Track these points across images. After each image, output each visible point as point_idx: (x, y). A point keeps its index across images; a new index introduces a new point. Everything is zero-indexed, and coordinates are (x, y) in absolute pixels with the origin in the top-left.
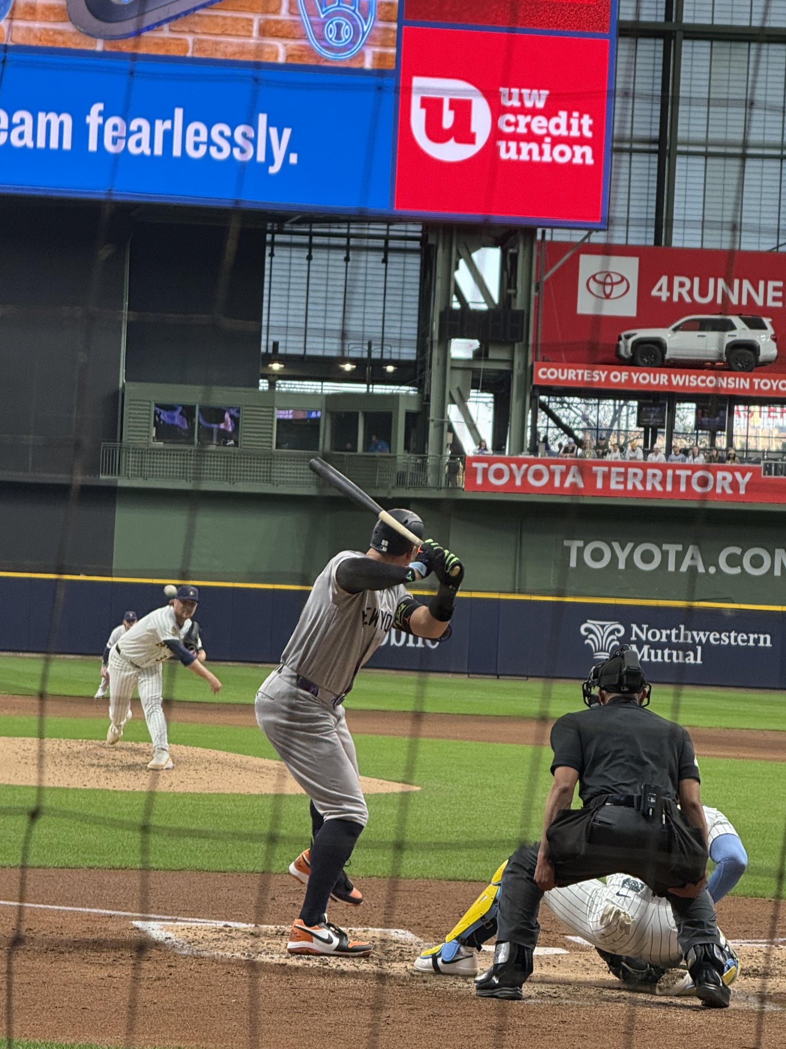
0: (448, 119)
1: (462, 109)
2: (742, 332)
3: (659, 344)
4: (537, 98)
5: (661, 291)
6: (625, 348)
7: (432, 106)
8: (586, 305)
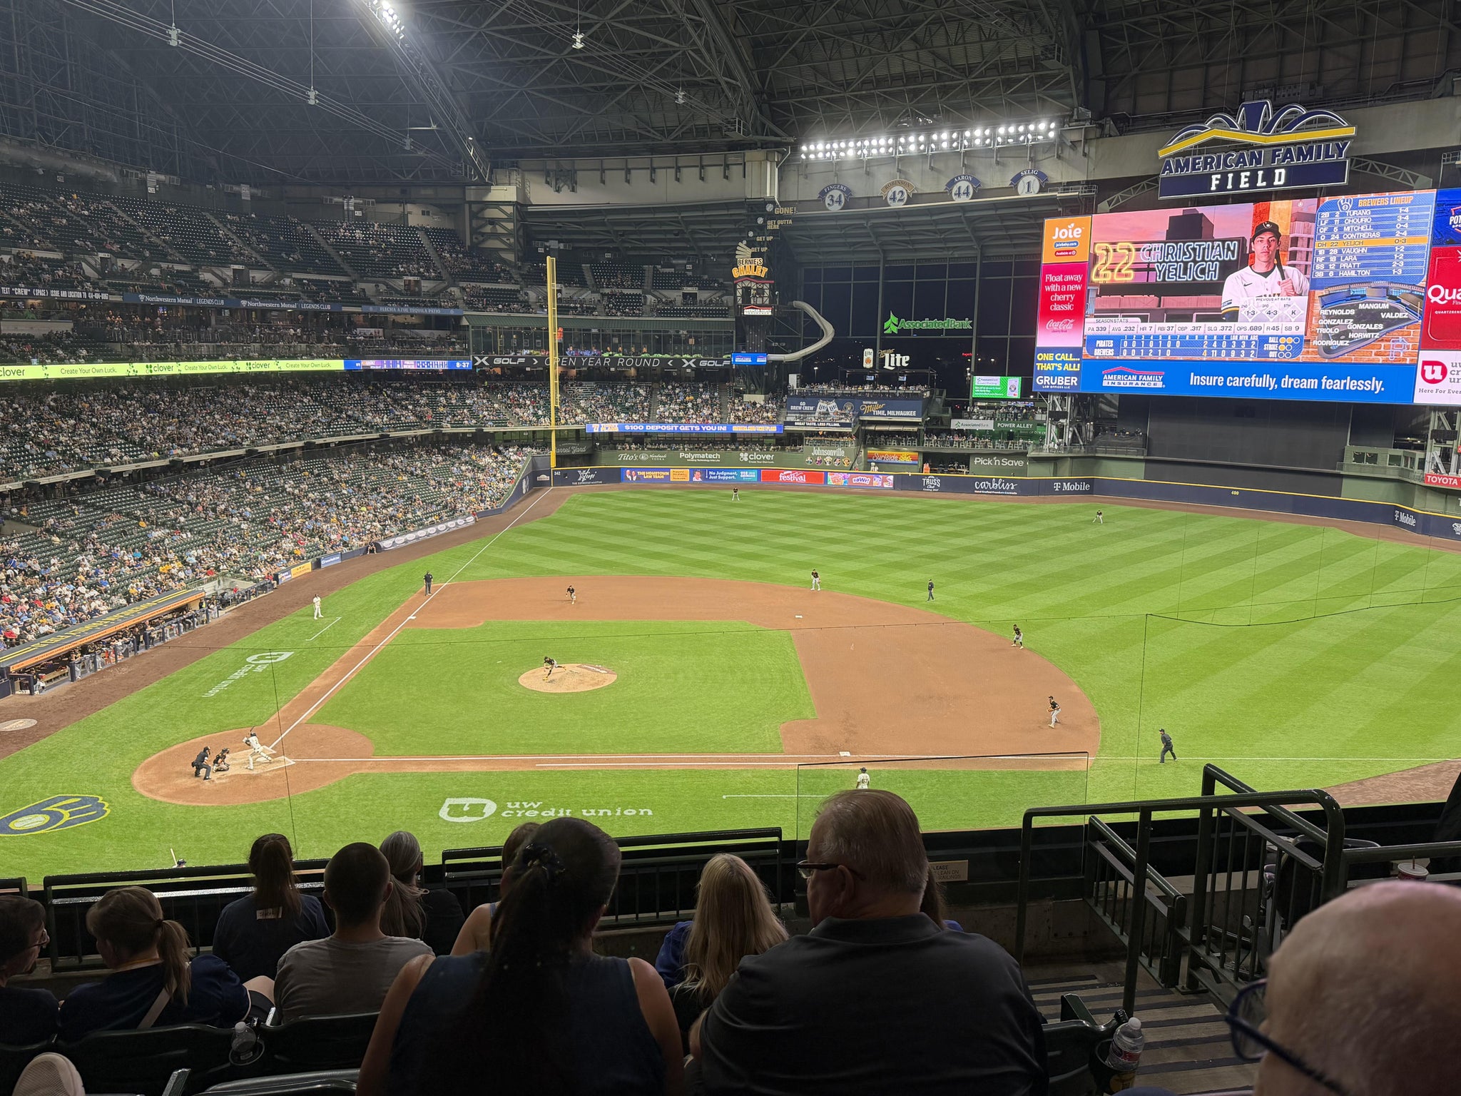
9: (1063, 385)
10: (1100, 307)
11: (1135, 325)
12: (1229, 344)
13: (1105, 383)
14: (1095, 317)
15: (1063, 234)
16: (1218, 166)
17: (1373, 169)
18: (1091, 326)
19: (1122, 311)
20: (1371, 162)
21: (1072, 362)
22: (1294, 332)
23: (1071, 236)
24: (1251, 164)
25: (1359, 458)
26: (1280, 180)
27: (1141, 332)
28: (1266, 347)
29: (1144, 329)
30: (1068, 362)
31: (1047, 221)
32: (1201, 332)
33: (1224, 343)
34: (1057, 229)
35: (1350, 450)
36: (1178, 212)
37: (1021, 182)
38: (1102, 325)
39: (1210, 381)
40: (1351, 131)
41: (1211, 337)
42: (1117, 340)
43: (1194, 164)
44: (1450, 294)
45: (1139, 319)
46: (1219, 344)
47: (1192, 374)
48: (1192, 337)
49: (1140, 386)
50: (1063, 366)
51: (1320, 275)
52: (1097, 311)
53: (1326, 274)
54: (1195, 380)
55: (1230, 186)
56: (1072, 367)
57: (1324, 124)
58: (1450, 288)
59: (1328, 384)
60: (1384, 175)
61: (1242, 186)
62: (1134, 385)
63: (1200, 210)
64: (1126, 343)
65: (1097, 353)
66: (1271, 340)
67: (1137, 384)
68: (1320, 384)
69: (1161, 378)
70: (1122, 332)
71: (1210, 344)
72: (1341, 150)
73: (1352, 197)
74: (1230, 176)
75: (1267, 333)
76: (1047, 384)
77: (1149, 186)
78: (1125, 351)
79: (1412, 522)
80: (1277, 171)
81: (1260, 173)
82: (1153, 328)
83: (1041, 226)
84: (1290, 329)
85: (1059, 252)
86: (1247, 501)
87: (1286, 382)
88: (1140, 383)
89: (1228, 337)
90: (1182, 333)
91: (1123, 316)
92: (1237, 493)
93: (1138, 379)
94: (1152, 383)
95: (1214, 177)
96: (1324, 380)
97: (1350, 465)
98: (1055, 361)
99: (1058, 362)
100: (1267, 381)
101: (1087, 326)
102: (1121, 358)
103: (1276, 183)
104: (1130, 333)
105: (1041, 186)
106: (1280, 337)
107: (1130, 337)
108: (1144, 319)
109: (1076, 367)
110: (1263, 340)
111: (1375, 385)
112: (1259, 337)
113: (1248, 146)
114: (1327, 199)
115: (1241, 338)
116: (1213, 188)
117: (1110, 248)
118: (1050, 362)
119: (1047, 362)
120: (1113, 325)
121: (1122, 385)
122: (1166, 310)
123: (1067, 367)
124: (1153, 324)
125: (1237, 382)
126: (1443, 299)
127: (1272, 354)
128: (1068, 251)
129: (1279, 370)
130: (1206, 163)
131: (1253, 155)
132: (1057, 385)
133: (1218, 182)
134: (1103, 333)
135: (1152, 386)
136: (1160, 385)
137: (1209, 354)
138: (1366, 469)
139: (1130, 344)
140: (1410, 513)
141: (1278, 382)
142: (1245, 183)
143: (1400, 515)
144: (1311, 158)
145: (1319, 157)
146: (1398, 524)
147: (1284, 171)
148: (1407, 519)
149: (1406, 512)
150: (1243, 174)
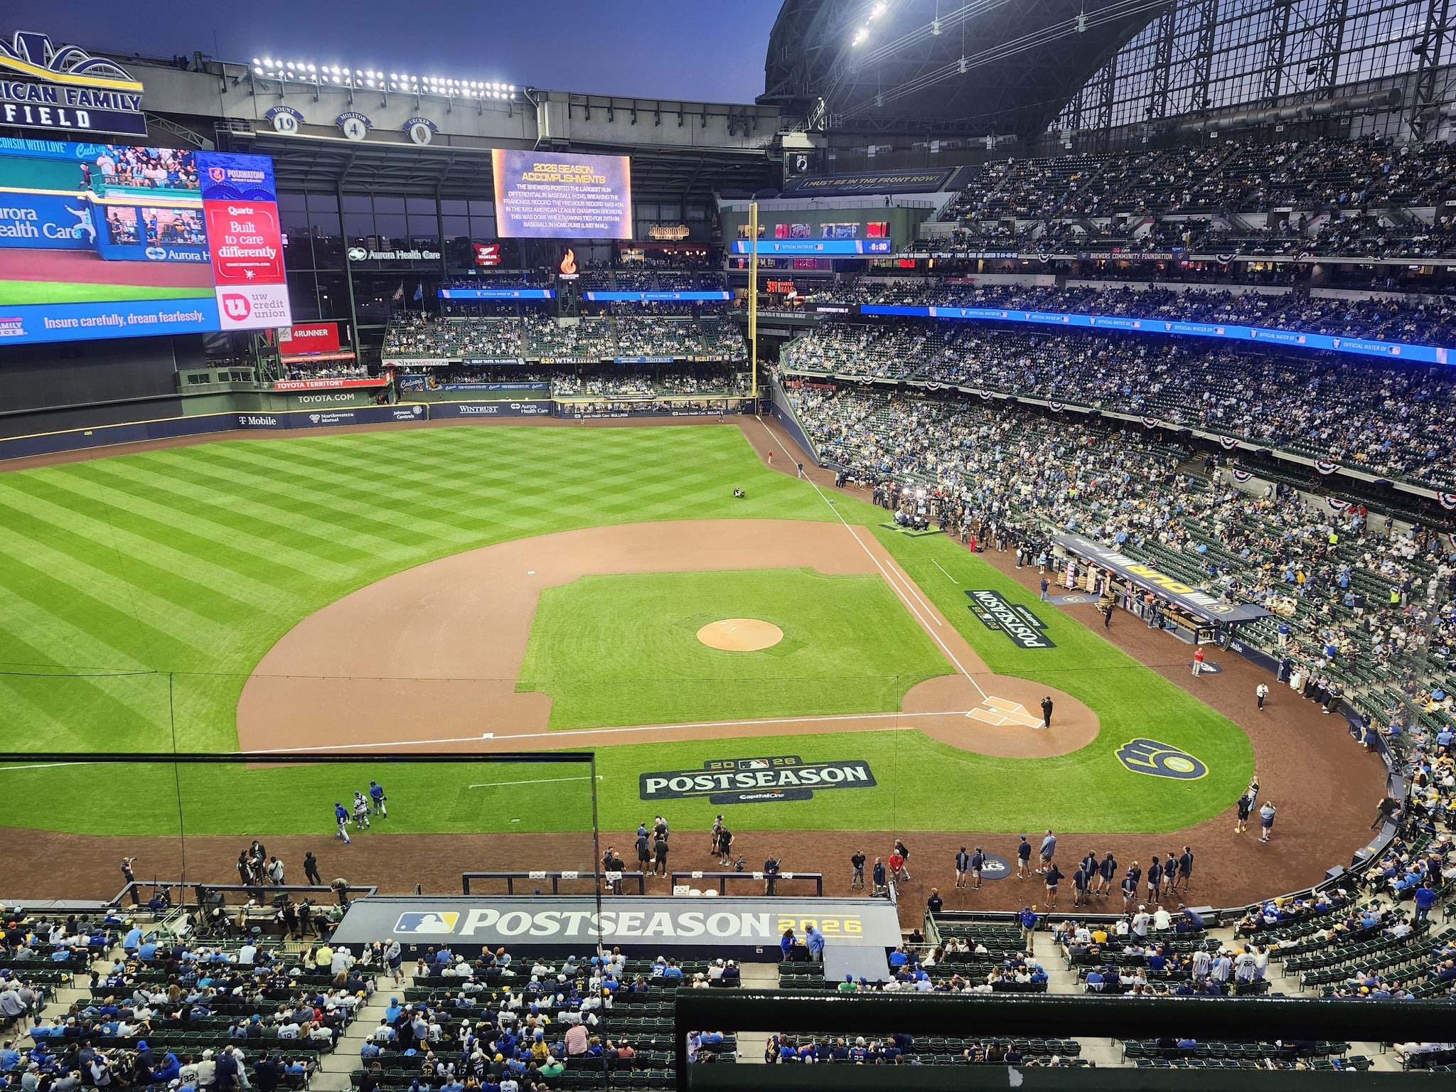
5: (296, 334)
17: (164, 126)
20: (162, 118)
24: (46, 99)
25: (193, 379)
26: (84, 122)
39: (67, 323)
40: (138, 87)
54: (50, 324)
55: (29, 120)
57: (108, 73)
60: (174, 132)
61: (43, 121)
68: (159, 318)
69: (19, 325)
72: (135, 103)
74: (27, 109)
79: (273, 422)
80: (79, 113)
81: (61, 112)
86: (104, 439)
87: (132, 319)
92: (90, 433)
95: (8, 107)
97: (187, 388)
100: (115, 320)
103: (81, 124)
113: (37, 80)
116: (10, 119)
125: (91, 322)
129: (123, 308)
131: (46, 90)
133: (14, 113)
136: (20, 332)
138: (203, 388)
140: (264, 416)
141: (125, 320)
142: (47, 119)
143: (247, 419)
144: (109, 105)
145: (116, 106)
146: (248, 426)
147: (85, 114)
148: (261, 421)
149: (257, 416)
150: (41, 109)
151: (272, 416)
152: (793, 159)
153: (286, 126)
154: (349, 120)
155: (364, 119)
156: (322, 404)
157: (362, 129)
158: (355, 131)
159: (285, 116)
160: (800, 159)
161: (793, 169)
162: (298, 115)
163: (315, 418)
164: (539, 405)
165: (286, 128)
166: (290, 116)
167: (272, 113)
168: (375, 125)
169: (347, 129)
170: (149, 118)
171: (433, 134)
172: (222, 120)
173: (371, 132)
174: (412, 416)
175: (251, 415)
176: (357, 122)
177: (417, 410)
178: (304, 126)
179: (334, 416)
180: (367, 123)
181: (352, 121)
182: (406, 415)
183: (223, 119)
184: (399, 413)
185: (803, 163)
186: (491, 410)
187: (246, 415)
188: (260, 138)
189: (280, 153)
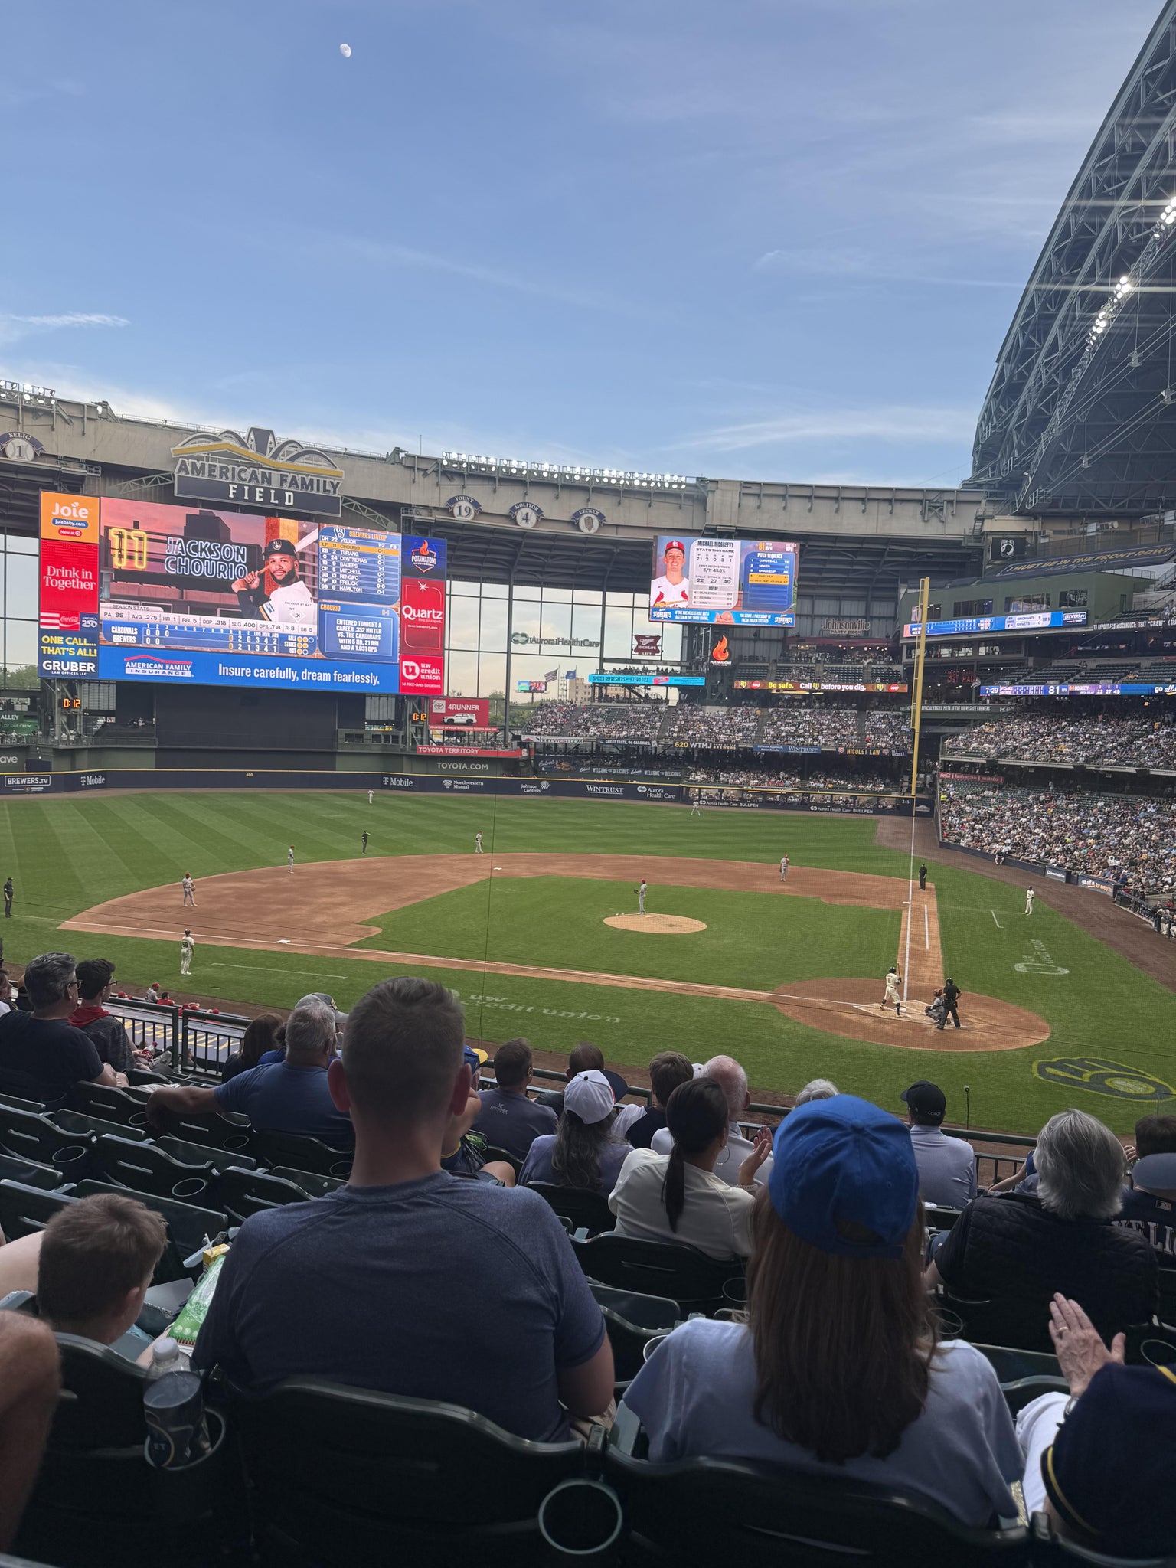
0: (410, 670)
1: (413, 668)
2: (470, 717)
3: (453, 720)
4: (429, 666)
5: (450, 707)
6: (446, 721)
7: (407, 667)
8: (435, 710)
9: (78, 672)
10: (116, 592)
11: (158, 614)
12: (253, 639)
13: (128, 671)
14: (112, 602)
15: (66, 511)
16: (233, 479)
17: (356, 508)
18: (108, 611)
19: (141, 599)
20: (356, 503)
21: (88, 648)
22: (308, 633)
23: (75, 515)
24: (263, 482)
25: (348, 737)
26: (289, 501)
27: (164, 622)
28: (286, 644)
29: (167, 619)
30: (83, 647)
31: (45, 496)
32: (226, 627)
33: (249, 639)
34: (57, 506)
35: (342, 732)
36: (195, 511)
37: (10, 444)
38: (120, 611)
39: (238, 672)
40: (340, 474)
41: (235, 632)
42: (140, 627)
43: (210, 471)
44: (417, 614)
45: (161, 609)
46: (245, 639)
47: (220, 665)
48: (219, 630)
49: (167, 674)
50: (76, 651)
51: (325, 587)
52: (112, 596)
53: (330, 587)
54: (223, 670)
55: (246, 498)
56: (88, 653)
58: (416, 607)
59: (339, 677)
60: (364, 515)
61: (257, 499)
62: (160, 674)
63: (217, 513)
64: (148, 632)
65: (116, 639)
66: (290, 638)
67: (164, 673)
68: (332, 677)
69: (189, 668)
70: (143, 620)
71: (236, 638)
72: (335, 488)
73: (344, 528)
74: (246, 488)
75: (286, 632)
76: (57, 670)
77: (162, 481)
78: (148, 640)
79: (410, 783)
80: (287, 494)
81: (273, 492)
82: (176, 619)
83: (38, 498)
84: (305, 630)
85: (65, 530)
86: (259, 781)
87: (306, 675)
88: (167, 671)
89: (252, 633)
90: (208, 626)
91: (144, 604)
92: (252, 775)
93: (164, 668)
94: (181, 672)
95: (231, 487)
96: (335, 674)
97: (341, 745)
98: (65, 645)
99: (70, 646)
100: (289, 674)
101: (102, 611)
102: (145, 646)
103: (287, 503)
104: (153, 621)
105: (36, 455)
106: (297, 636)
107: (153, 626)
108: (167, 610)
109: (93, 653)
110: (283, 638)
111: (372, 679)
112: (280, 634)
114: (325, 525)
115: (264, 634)
116: (231, 496)
117: (125, 533)
118: (60, 646)
119: (56, 646)
120: (132, 612)
121: (147, 673)
122: (190, 603)
123: (80, 652)
124: (176, 615)
125: (263, 674)
126: (412, 616)
127: (292, 651)
128: (70, 530)
129: (298, 664)
130: (221, 473)
131: (264, 475)
132: (70, 671)
133: (235, 491)
134: (119, 619)
135: (180, 675)
136: (188, 674)
137: (236, 647)
138: (355, 747)
139: (153, 632)
140: (404, 777)
141: (299, 675)
142: (260, 497)
143: (390, 780)
144: (312, 489)
145: (318, 490)
146: (390, 787)
147: (292, 494)
148: (401, 783)
149: (398, 777)
150: (258, 490)
151: (411, 778)
152: (997, 544)
153: (464, 513)
154: (522, 510)
155: (536, 509)
156: (458, 771)
157: (533, 518)
158: (527, 520)
159: (464, 504)
160: (1005, 544)
161: (996, 554)
162: (475, 504)
163: (447, 783)
164: (667, 790)
165: (463, 514)
166: (468, 505)
167: (453, 501)
168: (546, 515)
169: (519, 517)
170: (345, 501)
171: (600, 523)
172: (408, 507)
173: (541, 519)
174: (539, 791)
175: (393, 776)
176: (529, 511)
177: (545, 785)
178: (480, 513)
179: (465, 783)
180: (539, 512)
181: (525, 510)
182: (533, 789)
183: (410, 505)
184: (526, 786)
185: (1008, 548)
186: (619, 791)
187: (389, 776)
188: (438, 524)
189: (457, 539)
